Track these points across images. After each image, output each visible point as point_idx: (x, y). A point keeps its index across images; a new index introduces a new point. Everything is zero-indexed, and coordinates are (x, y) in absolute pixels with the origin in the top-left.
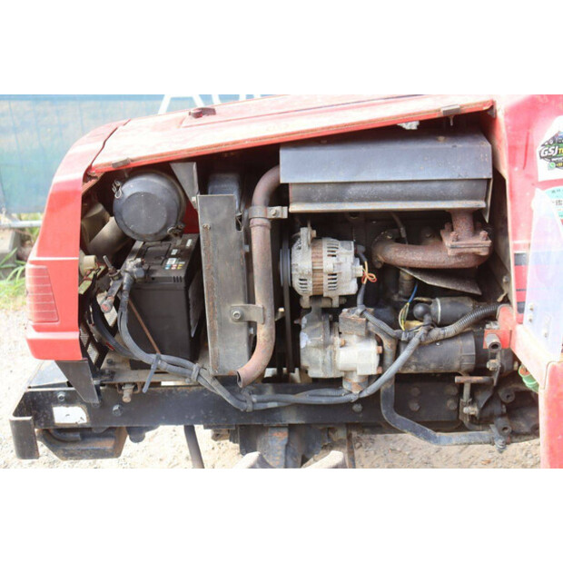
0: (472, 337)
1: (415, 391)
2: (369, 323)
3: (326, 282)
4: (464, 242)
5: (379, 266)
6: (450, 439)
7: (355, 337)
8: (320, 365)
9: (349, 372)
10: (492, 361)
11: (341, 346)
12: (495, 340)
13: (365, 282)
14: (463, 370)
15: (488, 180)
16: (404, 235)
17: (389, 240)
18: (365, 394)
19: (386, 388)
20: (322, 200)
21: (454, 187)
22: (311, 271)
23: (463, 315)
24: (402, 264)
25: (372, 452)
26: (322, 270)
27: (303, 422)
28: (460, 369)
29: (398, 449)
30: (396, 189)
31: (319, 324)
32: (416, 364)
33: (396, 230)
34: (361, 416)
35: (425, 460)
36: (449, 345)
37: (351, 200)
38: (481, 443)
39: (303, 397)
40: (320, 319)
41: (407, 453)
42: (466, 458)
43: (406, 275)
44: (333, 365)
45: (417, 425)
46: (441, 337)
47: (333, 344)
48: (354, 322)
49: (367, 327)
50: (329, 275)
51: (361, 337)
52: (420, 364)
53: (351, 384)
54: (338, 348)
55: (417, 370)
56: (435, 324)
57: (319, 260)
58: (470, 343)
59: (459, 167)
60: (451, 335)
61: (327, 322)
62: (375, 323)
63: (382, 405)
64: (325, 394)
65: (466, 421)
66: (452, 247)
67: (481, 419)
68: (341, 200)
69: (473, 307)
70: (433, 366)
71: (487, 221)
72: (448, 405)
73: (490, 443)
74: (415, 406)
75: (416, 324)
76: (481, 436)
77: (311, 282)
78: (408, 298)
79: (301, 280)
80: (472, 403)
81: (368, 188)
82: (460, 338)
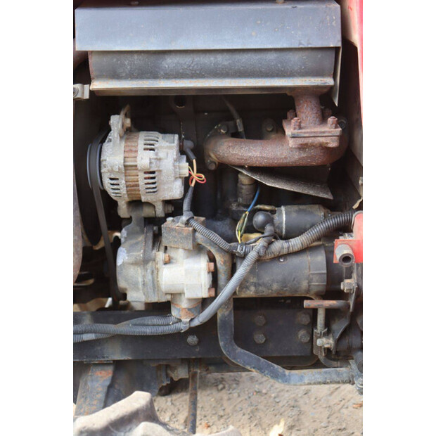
0: (323, 252)
1: (259, 319)
2: (197, 234)
3: (142, 182)
4: (309, 130)
5: (213, 167)
6: (301, 378)
7: (181, 252)
8: (141, 286)
9: (176, 295)
10: (347, 281)
11: (166, 263)
12: (347, 251)
13: (193, 185)
14: (312, 292)
15: (337, 49)
16: (241, 129)
17: (223, 134)
18: (196, 323)
19: (223, 315)
20: (131, 76)
21: (295, 59)
22: (122, 167)
23: (313, 226)
24: (237, 162)
25: (236, 395)
26: (136, 166)
27: (130, 358)
28: (308, 291)
29: (264, 391)
30: (222, 60)
31: (141, 238)
32: (255, 285)
33: (231, 123)
34: (197, 350)
35: (292, 403)
36: (295, 261)
37: (168, 76)
38: (339, 383)
39: (126, 327)
40: (142, 232)
41: (273, 395)
42: (337, 401)
43: (245, 178)
44: (156, 286)
45: (262, 360)
46: (285, 251)
47: (154, 260)
48: (180, 233)
49: (194, 239)
50: (145, 173)
51: (188, 250)
52: (260, 285)
53: (179, 310)
54: (160, 264)
55: (256, 292)
56: (277, 236)
57: (133, 155)
58: (320, 258)
59: (300, 33)
60: (296, 249)
61: (150, 235)
62: (204, 234)
63: (219, 336)
64: (150, 323)
65: (322, 356)
66: (294, 137)
67: (337, 353)
68: (155, 76)
69: (325, 216)
70: (275, 286)
71: (337, 104)
72: (299, 336)
73: (350, 382)
74: (260, 338)
75: (254, 236)
76: (338, 374)
77: (124, 182)
78: (248, 206)
79: (111, 179)
80: (327, 334)
81: (187, 60)
82: (308, 253)
